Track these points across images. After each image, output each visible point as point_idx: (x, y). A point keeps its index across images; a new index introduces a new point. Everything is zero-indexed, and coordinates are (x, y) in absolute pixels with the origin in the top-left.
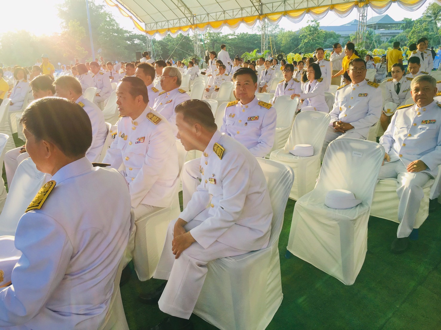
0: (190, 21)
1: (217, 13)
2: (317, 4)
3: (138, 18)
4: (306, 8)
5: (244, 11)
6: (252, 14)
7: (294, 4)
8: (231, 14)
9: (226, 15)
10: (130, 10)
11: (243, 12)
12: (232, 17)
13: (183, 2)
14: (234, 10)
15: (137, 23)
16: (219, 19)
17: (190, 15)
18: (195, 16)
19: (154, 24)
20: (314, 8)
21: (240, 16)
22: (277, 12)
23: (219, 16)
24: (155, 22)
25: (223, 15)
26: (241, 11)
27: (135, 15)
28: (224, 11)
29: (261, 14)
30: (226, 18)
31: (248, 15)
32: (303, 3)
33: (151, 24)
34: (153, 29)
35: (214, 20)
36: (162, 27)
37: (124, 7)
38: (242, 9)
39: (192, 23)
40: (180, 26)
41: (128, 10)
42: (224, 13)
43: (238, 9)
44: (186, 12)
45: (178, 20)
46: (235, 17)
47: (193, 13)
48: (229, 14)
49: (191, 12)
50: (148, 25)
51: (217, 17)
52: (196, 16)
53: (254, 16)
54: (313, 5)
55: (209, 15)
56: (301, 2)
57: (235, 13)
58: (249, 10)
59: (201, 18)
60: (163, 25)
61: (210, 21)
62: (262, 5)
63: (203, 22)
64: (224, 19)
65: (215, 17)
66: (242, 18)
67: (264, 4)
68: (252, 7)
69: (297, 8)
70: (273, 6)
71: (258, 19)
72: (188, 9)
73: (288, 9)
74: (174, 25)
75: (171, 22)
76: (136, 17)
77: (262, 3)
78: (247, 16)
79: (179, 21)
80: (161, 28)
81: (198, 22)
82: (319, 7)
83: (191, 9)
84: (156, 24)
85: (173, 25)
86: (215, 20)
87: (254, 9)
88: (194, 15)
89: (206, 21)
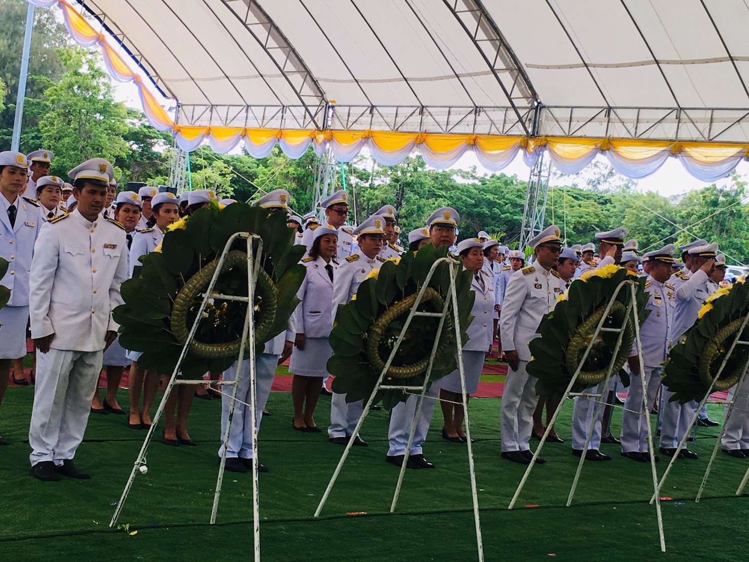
0: (312, 118)
1: (400, 108)
2: (706, 136)
3: (160, 84)
4: (671, 140)
5: (482, 117)
6: (505, 131)
7: (638, 122)
8: (443, 119)
9: (427, 119)
10: (138, 58)
11: (478, 118)
12: (444, 128)
13: (301, 61)
14: (452, 109)
15: (153, 98)
16: (404, 129)
17: (316, 101)
18: (333, 107)
19: (204, 108)
20: (694, 143)
21: (469, 130)
22: (581, 137)
23: (404, 119)
24: (208, 103)
25: (417, 118)
26: (472, 116)
27: (152, 73)
28: (423, 107)
29: (534, 135)
30: (424, 128)
31: (494, 131)
32: (663, 124)
33: (196, 107)
34: (198, 123)
35: (388, 129)
36: (228, 122)
37: (123, 46)
38: (477, 110)
39: (320, 125)
40: (282, 127)
41: (134, 58)
42: (421, 113)
43: (465, 109)
44: (307, 90)
45: (278, 108)
46: (453, 131)
47: (329, 97)
48: (436, 117)
49: (321, 94)
50: (184, 107)
51: (400, 120)
52: (336, 108)
53: (511, 135)
54: (695, 135)
55: (375, 111)
56: (660, 121)
57: (454, 119)
58: (498, 116)
59: (349, 115)
60: (231, 116)
61: (375, 128)
62: (539, 108)
63: (355, 127)
64: (418, 130)
65: (391, 120)
66: (473, 137)
67: (544, 107)
68: (507, 108)
69: (644, 136)
70: (571, 117)
71: (521, 147)
72: (315, 82)
73: (616, 136)
74: (265, 121)
75: (258, 112)
76: (155, 79)
77: (539, 103)
78: (488, 134)
79: (280, 114)
80: (222, 125)
81: (338, 126)
82: (710, 142)
83: (322, 84)
84: (211, 111)
85: (260, 122)
86: (392, 128)
87: (512, 114)
88: (330, 104)
89: (363, 125)
